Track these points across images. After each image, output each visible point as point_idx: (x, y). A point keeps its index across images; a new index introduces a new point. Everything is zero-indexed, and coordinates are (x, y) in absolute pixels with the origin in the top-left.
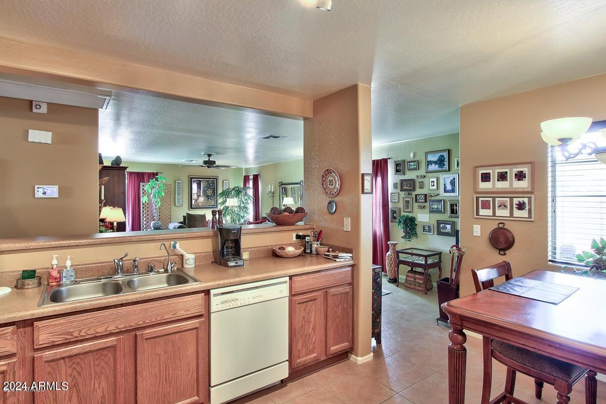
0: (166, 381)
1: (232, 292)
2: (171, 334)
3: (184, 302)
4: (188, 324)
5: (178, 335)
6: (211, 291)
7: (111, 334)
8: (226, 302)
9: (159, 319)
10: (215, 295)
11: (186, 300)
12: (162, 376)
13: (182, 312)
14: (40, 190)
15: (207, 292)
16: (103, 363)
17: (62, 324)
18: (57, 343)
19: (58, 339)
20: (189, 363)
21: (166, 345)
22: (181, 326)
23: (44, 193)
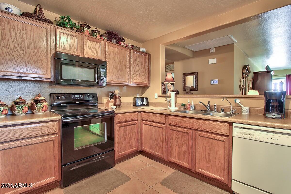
0: (208, 160)
1: (250, 129)
2: (211, 138)
3: (217, 125)
4: (220, 137)
5: (214, 141)
6: (233, 124)
7: (187, 128)
8: (244, 133)
9: (205, 129)
10: (236, 127)
11: (218, 124)
12: (206, 157)
13: (216, 130)
14: (213, 81)
15: (231, 124)
16: (185, 138)
17: (174, 119)
18: (173, 125)
19: (174, 124)
20: (220, 158)
21: (208, 143)
22: (215, 137)
23: (214, 83)
